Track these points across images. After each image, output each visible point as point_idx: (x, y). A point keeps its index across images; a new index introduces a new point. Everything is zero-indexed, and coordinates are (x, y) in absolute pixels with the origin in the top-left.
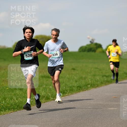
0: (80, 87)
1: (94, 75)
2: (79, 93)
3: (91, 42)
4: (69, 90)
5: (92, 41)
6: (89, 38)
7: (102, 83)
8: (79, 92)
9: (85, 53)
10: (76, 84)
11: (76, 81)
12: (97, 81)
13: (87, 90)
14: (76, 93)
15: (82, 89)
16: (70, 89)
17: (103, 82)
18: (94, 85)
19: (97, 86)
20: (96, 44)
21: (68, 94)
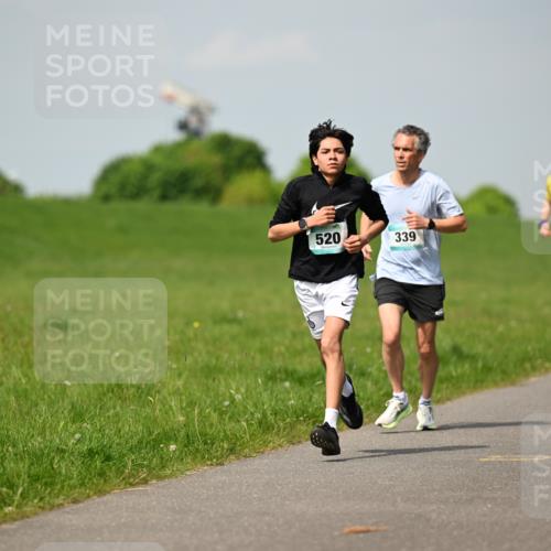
0: (108, 458)
1: (210, 372)
2: (97, 499)
3: (183, 126)
5: (193, 122)
6: (170, 99)
7: (265, 426)
8: (101, 493)
9: (143, 206)
10: (73, 437)
11: (78, 416)
12: (232, 412)
13: (160, 478)
14: (75, 501)
15: (120, 472)
16: (35, 470)
17: (271, 418)
18: (209, 441)
19: (232, 451)
20: (224, 142)
21: (19, 506)
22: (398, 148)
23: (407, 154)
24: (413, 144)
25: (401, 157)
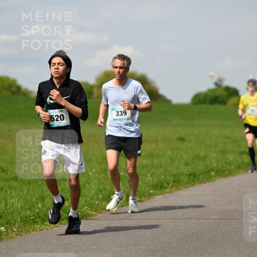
0: (195, 176)
1: (224, 152)
3: (216, 84)
4: (172, 181)
5: (219, 83)
6: (212, 77)
7: (239, 167)
8: (193, 186)
9: (205, 106)
10: (185, 170)
11: (187, 164)
12: (230, 164)
13: (210, 181)
14: (186, 188)
15: (198, 180)
16: (175, 179)
17: (240, 165)
18: (223, 171)
19: (229, 174)
20: (227, 89)
21: (170, 189)
22: (116, 68)
23: (121, 71)
24: (124, 65)
25: (119, 72)
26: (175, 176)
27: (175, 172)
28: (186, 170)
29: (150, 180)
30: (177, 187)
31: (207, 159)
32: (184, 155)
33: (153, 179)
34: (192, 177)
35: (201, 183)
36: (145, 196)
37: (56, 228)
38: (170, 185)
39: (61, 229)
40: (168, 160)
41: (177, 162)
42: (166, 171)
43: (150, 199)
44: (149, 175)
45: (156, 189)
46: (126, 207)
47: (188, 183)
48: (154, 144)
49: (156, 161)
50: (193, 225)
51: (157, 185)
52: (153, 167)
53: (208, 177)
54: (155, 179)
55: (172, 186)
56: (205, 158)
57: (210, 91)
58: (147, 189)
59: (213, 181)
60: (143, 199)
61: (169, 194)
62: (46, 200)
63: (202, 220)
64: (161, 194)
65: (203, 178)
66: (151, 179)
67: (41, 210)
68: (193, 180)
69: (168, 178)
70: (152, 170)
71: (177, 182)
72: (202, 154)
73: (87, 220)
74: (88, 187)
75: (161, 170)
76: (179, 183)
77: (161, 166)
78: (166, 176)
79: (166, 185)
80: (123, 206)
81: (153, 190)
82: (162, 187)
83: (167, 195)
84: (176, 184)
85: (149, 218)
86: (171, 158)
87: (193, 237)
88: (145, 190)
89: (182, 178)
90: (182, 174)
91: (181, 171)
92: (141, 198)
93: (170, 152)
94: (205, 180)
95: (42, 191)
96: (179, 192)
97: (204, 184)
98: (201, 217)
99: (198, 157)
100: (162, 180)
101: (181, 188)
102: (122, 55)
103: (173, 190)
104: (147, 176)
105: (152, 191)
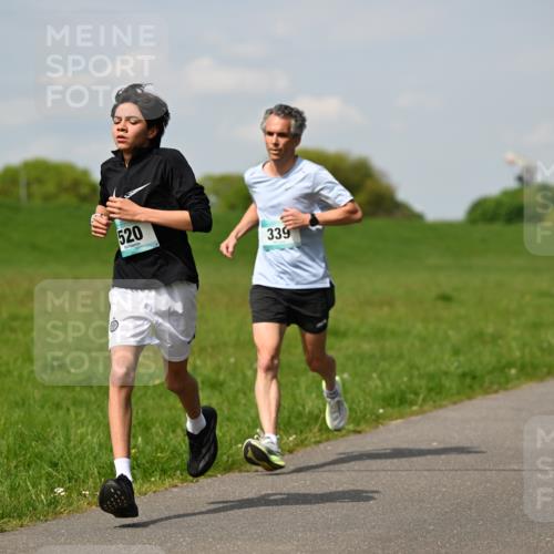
0: (474, 378)
2: (467, 403)
3: (519, 179)
4: (424, 388)
5: (525, 176)
6: (511, 163)
8: (470, 398)
9: (497, 227)
10: (454, 365)
11: (456, 352)
12: (550, 351)
13: (506, 389)
14: (455, 403)
15: (481, 386)
16: (431, 385)
18: (535, 367)
21: (421, 406)
22: (271, 134)
23: (282, 141)
24: (289, 128)
25: (276, 145)
26: (431, 377)
27: (431, 368)
28: (456, 364)
29: (377, 387)
30: (434, 402)
31: (500, 342)
32: (451, 333)
33: (384, 384)
34: (468, 381)
35: (487, 392)
36: (366, 421)
37: (175, 490)
38: (421, 397)
39: (185, 492)
40: (417, 344)
41: (435, 347)
42: (412, 366)
43: (377, 427)
44: (375, 375)
45: (389, 405)
46: (326, 444)
47: (458, 393)
48: (386, 310)
49: (390, 345)
50: (469, 483)
51: (392, 397)
52: (383, 358)
53: (503, 380)
54: (388, 385)
55: (424, 400)
56: (495, 338)
57: (506, 193)
58: (371, 405)
59: (512, 388)
60: (363, 426)
61: (419, 417)
62: (154, 430)
63: (488, 473)
64: (401, 417)
65: (492, 383)
66: (379, 383)
67: (141, 452)
68: (471, 387)
69: (416, 382)
70: (382, 364)
71: (436, 391)
72: (490, 329)
73: (240, 471)
74: (243, 401)
75: (402, 364)
76: (439, 393)
77: (401, 356)
78: (411, 378)
79: (412, 396)
80: (319, 442)
81: (383, 408)
82: (403, 401)
83: (413, 418)
84: (433, 394)
85: (374, 468)
86: (423, 340)
87: (470, 509)
88: (365, 408)
89: (447, 383)
90: (446, 373)
91: (444, 367)
92: (358, 425)
93: (419, 327)
94: (495, 387)
95: (145, 411)
96: (441, 413)
97: (494, 396)
98: (487, 467)
99: (480, 336)
100: (403, 387)
101: (444, 403)
102: (286, 107)
103: (426, 408)
104: (370, 378)
105: (381, 411)
